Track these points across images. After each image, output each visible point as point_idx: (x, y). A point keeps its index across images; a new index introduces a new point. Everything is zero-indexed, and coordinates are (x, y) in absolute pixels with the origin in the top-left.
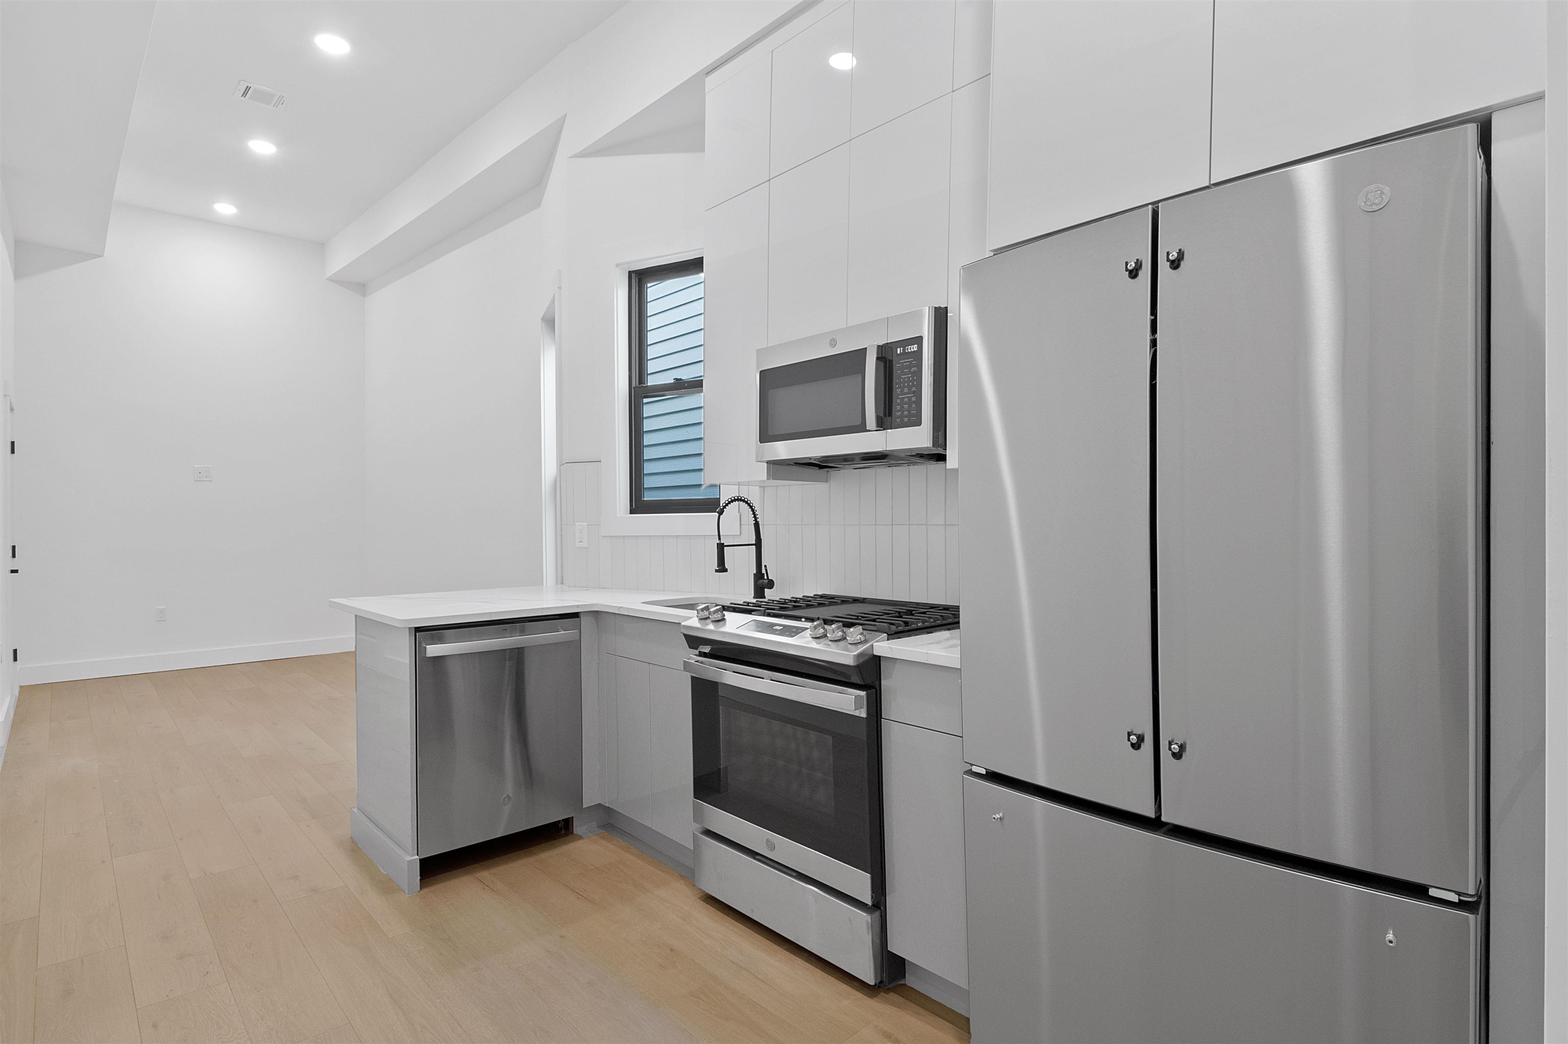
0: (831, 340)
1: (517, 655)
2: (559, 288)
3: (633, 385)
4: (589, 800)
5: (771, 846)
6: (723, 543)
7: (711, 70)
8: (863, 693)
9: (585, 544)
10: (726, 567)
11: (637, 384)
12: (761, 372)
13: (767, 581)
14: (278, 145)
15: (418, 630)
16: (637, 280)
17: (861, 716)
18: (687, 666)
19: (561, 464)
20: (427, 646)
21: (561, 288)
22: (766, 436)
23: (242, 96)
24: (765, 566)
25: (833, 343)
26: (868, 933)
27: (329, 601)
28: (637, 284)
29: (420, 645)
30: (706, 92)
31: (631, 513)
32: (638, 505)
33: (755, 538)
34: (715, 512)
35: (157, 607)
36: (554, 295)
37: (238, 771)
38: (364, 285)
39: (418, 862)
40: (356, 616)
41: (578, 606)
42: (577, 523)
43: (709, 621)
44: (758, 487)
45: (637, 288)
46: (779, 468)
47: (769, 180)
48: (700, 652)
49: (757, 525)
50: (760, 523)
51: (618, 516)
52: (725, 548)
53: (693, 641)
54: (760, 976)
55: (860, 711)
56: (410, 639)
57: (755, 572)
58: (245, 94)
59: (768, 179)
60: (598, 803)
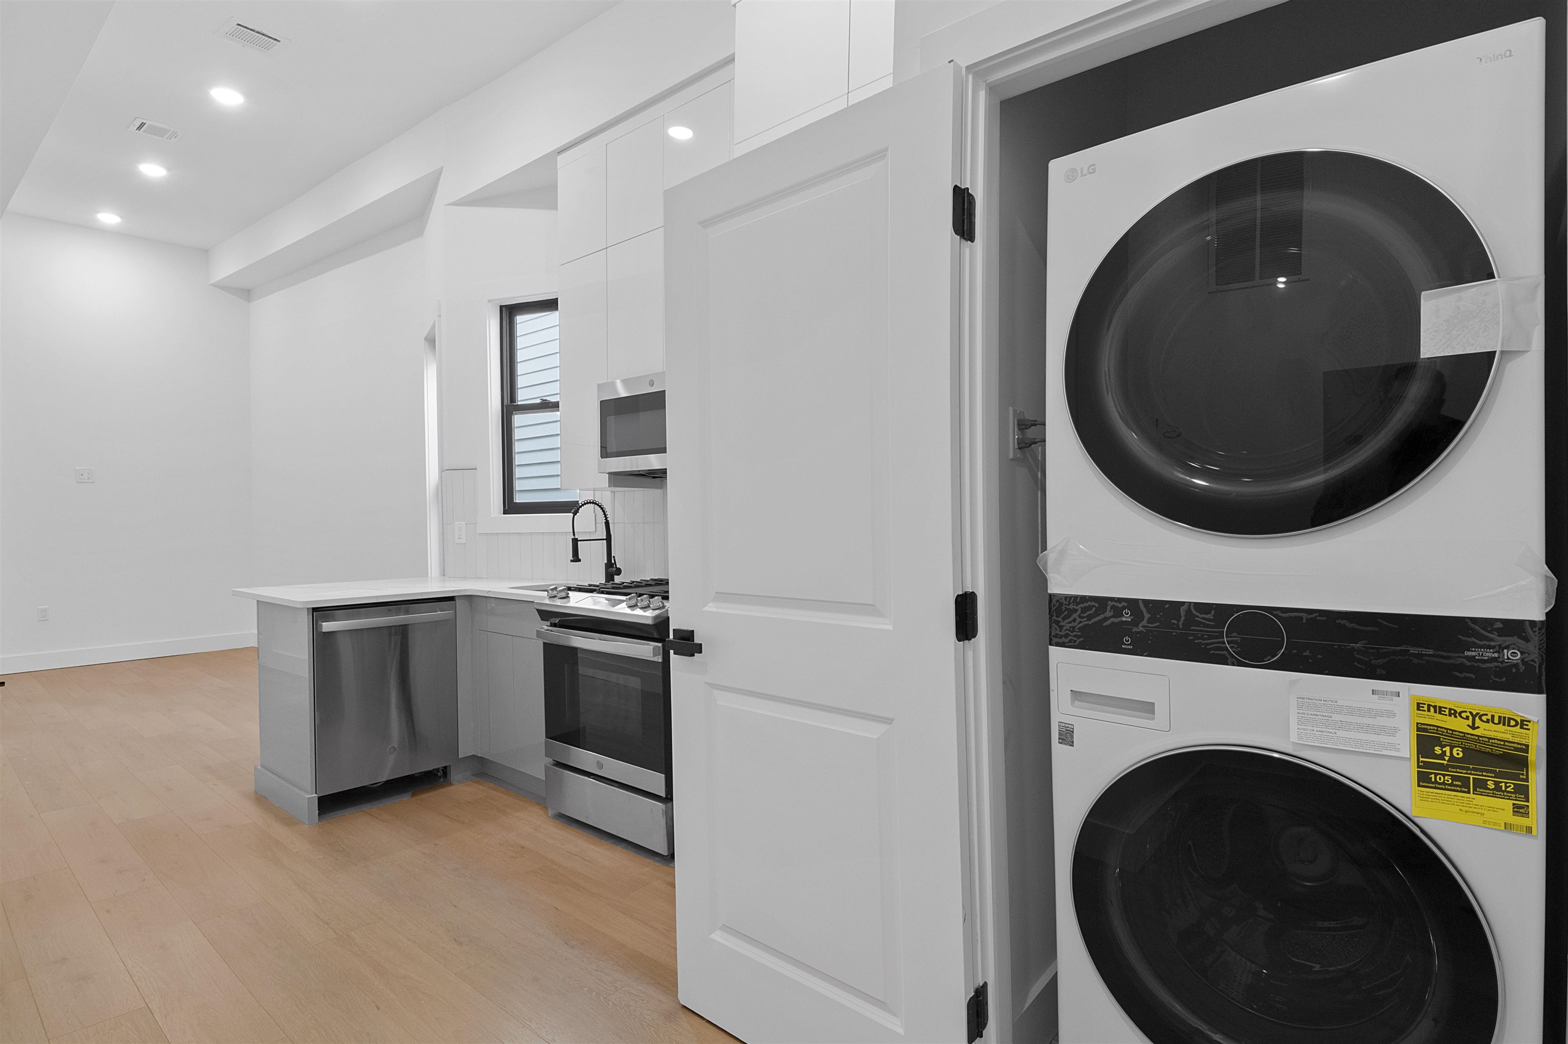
0: (650, 381)
1: (403, 631)
2: (438, 316)
3: (505, 403)
4: (465, 751)
5: (600, 766)
6: (577, 539)
7: (561, 151)
8: (660, 645)
9: (463, 541)
10: (580, 557)
11: (509, 402)
12: (601, 401)
13: (615, 569)
14: (168, 169)
15: (315, 610)
16: (508, 313)
17: (659, 661)
18: (539, 634)
19: (442, 471)
20: (323, 624)
21: (440, 316)
22: (605, 453)
23: (137, 130)
24: (614, 557)
25: (652, 384)
26: (663, 818)
27: (233, 591)
28: (508, 316)
29: (316, 622)
30: (558, 167)
31: (504, 514)
32: (511, 507)
33: (605, 534)
34: (570, 512)
35: (39, 607)
36: (435, 321)
37: (142, 748)
38: (249, 291)
39: (317, 798)
40: (258, 601)
41: (453, 591)
42: (456, 523)
43: (557, 598)
44: (609, 492)
45: (508, 320)
46: (618, 479)
47: (607, 248)
48: (551, 623)
49: (607, 524)
50: (610, 521)
51: (492, 516)
52: (579, 542)
53: (545, 615)
54: (587, 859)
55: (658, 658)
56: (308, 618)
57: (606, 562)
58: (140, 128)
59: (605, 247)
60: (472, 754)
